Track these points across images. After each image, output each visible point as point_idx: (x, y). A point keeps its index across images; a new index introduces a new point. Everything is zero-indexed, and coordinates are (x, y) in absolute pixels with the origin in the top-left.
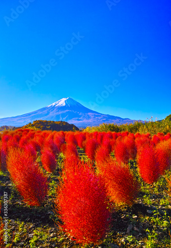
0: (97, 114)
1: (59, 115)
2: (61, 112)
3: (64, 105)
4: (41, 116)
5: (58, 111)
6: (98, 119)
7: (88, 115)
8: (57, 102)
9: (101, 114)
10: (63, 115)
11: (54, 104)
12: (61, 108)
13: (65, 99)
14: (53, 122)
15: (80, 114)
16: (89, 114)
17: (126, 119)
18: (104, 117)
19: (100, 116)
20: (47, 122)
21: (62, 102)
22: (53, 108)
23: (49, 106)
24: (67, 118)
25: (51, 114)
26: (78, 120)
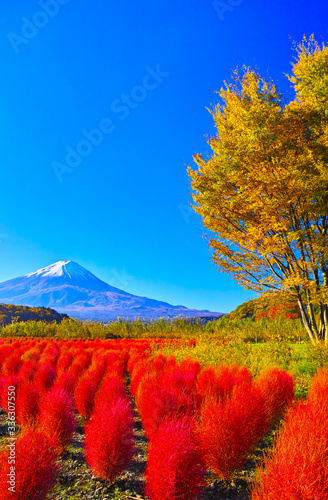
0: (123, 296)
1: (49, 294)
2: (52, 289)
3: (60, 274)
4: (12, 293)
5: (47, 286)
6: (124, 305)
7: (106, 297)
8: (46, 269)
9: (132, 296)
10: (56, 295)
11: (39, 272)
12: (55, 280)
13: (63, 263)
14: (27, 307)
15: (90, 295)
16: (108, 294)
17: (178, 307)
18: (137, 302)
19: (129, 299)
20: (14, 308)
21: (57, 269)
22: (37, 279)
23: (30, 275)
24: (64, 301)
25: (32, 291)
26: (87, 305)
